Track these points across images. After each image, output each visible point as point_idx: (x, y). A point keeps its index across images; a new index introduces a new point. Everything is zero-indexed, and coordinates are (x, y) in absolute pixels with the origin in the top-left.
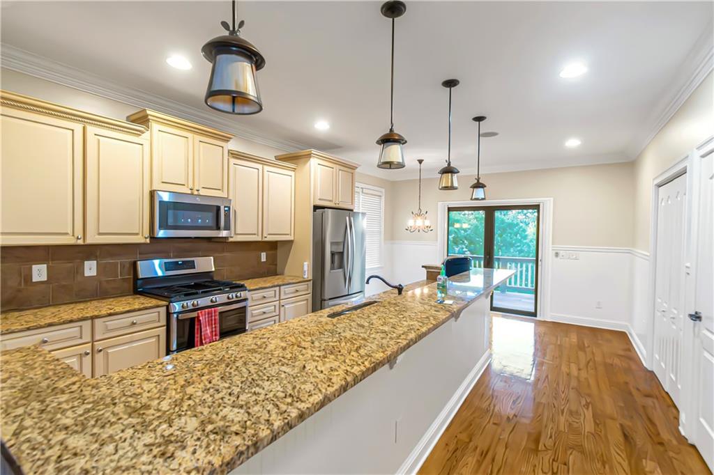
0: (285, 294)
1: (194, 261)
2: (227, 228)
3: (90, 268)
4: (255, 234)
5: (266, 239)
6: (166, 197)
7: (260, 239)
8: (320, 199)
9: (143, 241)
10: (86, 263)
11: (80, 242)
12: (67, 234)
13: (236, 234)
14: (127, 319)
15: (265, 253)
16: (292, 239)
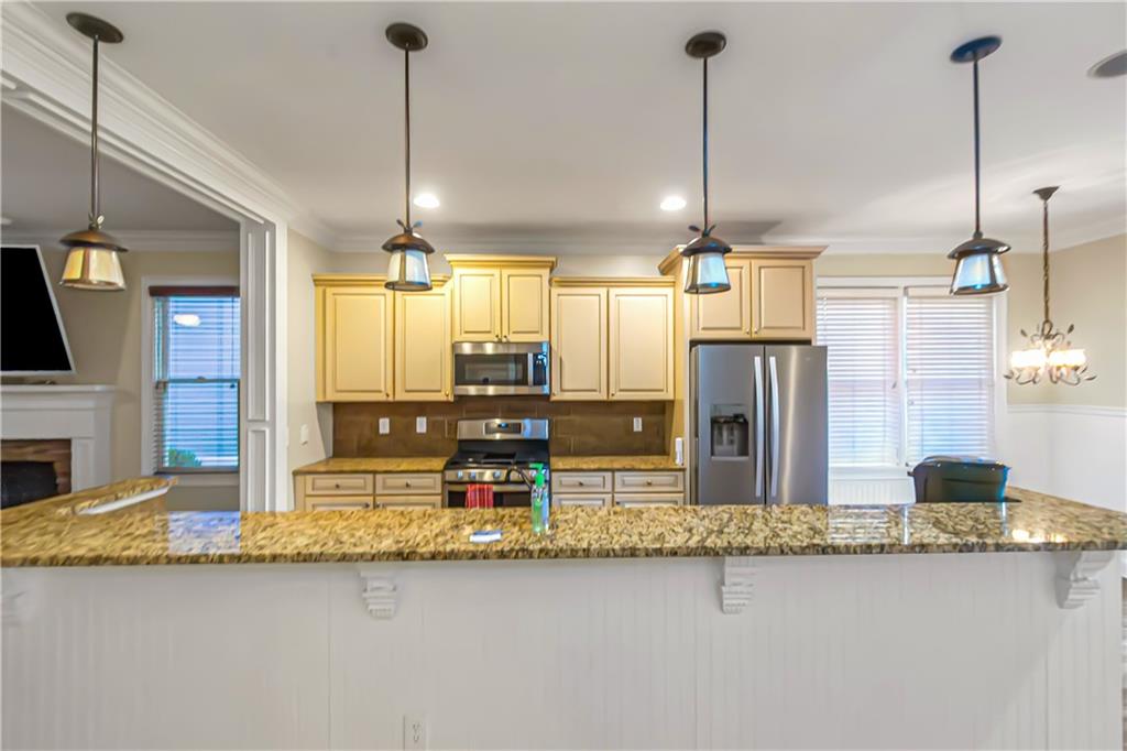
0: (624, 484)
1: (520, 425)
2: (539, 381)
3: (421, 425)
4: (595, 391)
5: (615, 398)
6: (467, 349)
7: (605, 398)
8: (704, 329)
9: (444, 399)
10: (418, 419)
11: (391, 399)
12: (380, 391)
13: (562, 390)
14: (401, 480)
15: (640, 420)
16: (671, 397)
